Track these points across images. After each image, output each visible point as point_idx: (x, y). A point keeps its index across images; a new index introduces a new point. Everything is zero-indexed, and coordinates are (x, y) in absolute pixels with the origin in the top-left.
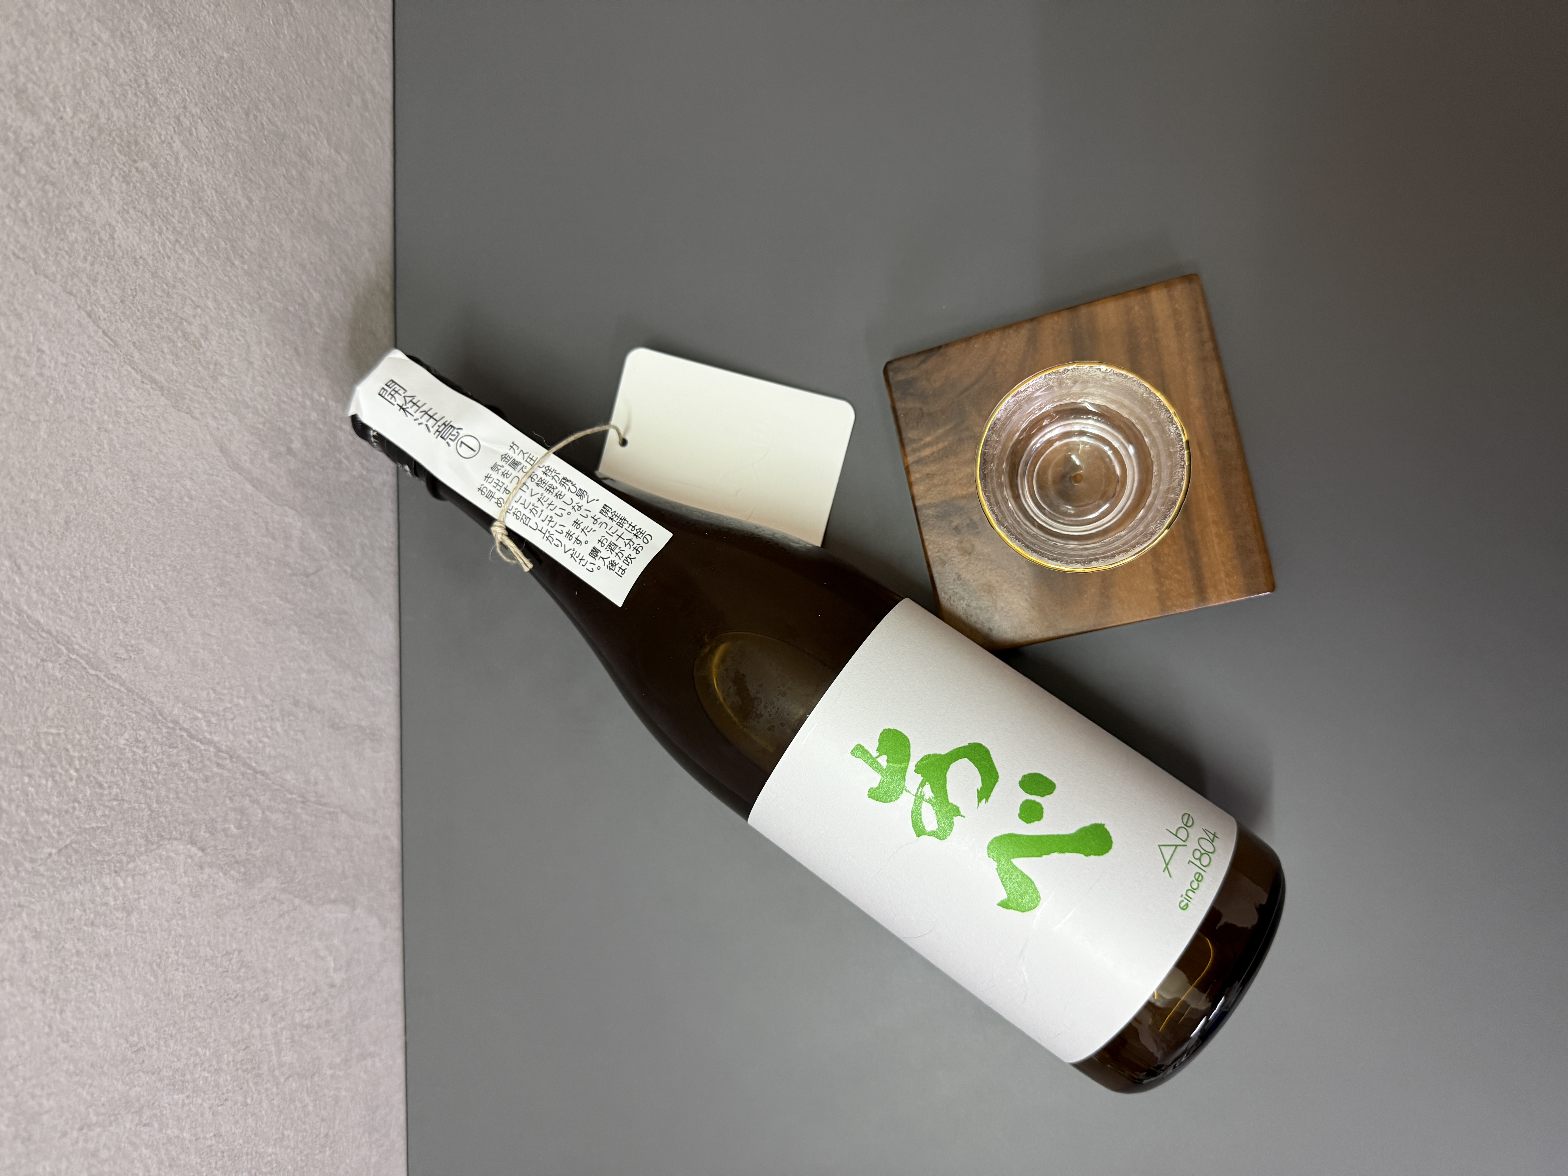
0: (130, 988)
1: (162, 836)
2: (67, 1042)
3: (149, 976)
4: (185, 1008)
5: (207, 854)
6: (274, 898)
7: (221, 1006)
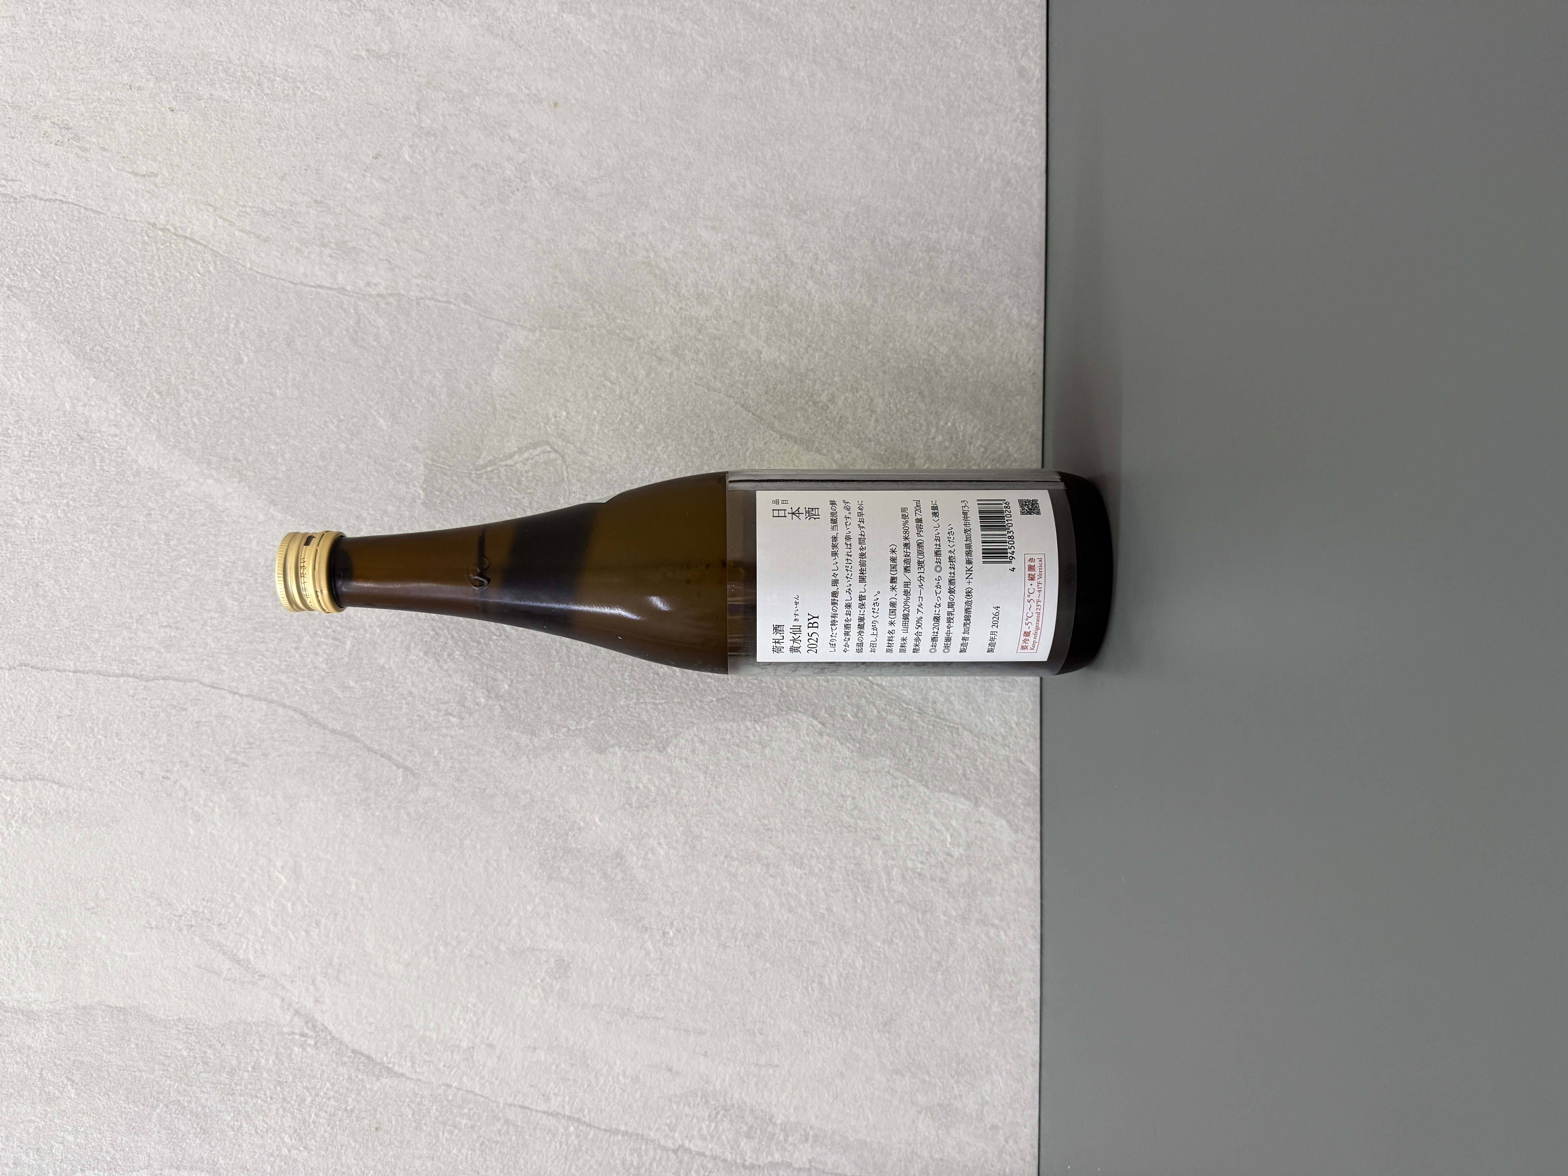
0: (764, 790)
1: (790, 708)
2: (720, 805)
3: (777, 788)
4: (805, 818)
5: (826, 727)
6: (888, 772)
7: (835, 828)
